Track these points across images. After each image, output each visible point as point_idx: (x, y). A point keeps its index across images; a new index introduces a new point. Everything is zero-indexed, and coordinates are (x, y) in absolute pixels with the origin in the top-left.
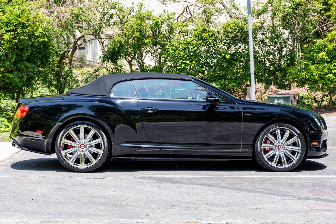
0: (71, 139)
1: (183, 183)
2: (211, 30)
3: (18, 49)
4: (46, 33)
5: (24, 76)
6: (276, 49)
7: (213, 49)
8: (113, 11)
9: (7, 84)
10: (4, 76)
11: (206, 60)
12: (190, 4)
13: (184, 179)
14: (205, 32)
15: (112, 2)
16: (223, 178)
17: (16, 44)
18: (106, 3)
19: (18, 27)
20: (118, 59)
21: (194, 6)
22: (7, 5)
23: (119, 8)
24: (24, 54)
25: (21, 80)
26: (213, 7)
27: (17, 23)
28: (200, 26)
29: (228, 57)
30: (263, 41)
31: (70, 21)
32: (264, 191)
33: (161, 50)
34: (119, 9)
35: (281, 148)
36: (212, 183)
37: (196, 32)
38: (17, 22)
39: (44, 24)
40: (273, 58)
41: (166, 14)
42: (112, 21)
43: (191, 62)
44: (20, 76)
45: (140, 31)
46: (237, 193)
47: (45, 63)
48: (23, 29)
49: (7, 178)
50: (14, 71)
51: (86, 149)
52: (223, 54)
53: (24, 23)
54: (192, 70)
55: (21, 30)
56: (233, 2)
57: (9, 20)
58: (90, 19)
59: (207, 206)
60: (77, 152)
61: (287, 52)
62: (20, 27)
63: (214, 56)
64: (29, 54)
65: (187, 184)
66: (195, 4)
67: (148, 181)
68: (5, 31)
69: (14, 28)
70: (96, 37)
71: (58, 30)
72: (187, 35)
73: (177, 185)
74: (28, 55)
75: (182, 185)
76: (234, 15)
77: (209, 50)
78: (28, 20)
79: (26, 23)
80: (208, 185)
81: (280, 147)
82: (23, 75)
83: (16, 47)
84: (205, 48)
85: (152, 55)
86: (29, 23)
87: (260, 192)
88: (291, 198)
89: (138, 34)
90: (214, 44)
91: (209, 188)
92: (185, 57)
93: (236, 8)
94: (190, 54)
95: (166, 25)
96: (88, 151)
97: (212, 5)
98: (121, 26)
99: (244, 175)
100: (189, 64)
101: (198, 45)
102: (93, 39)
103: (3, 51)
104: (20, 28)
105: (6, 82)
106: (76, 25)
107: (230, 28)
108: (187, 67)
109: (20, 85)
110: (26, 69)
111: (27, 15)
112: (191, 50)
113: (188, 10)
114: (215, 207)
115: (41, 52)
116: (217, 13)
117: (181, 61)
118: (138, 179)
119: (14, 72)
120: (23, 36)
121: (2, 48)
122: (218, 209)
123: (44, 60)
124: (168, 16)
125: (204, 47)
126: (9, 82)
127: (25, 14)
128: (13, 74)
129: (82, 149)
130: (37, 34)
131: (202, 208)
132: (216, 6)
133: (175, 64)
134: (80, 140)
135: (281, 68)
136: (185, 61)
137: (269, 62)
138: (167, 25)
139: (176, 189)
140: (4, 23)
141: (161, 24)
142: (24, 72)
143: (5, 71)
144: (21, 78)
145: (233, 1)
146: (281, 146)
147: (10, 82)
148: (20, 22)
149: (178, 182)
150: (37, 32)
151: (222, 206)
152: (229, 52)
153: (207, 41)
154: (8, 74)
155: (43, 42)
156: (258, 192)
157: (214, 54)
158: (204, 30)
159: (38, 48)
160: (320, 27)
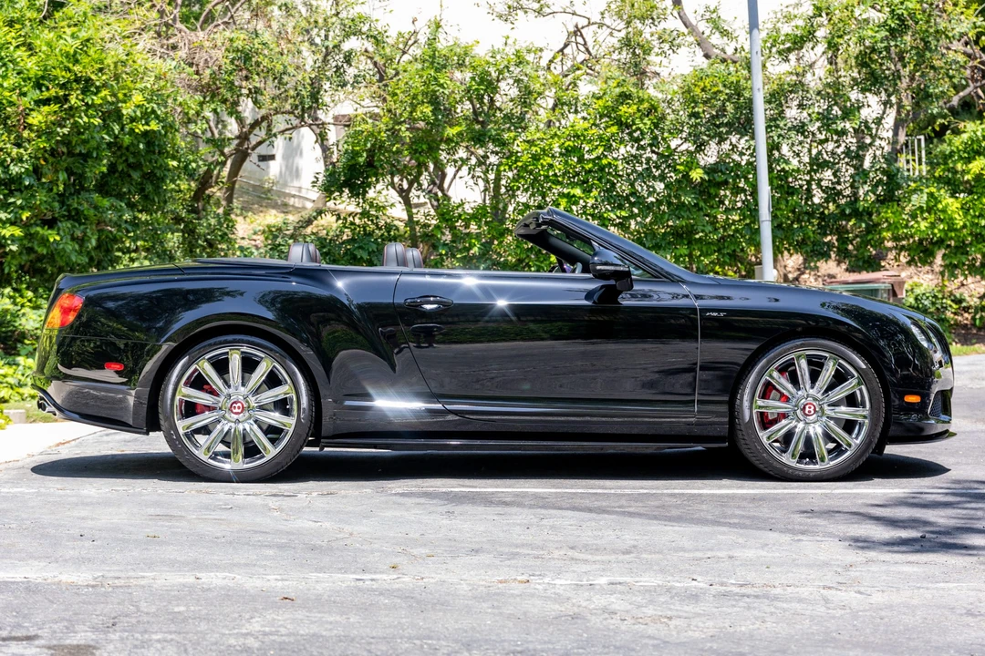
0: (205, 387)
1: (520, 505)
2: (646, 97)
3: (70, 154)
4: (153, 108)
5: (89, 234)
6: (843, 153)
7: (653, 152)
8: (352, 44)
9: (40, 258)
10: (31, 234)
11: (632, 185)
12: (584, 22)
13: (523, 497)
14: (628, 103)
15: (349, 16)
16: (639, 494)
17: (66, 141)
18: (334, 19)
19: (72, 89)
20: (369, 185)
21: (597, 25)
22: (39, 27)
23: (372, 33)
24: (91, 171)
25: (81, 246)
26: (654, 28)
27: (69, 78)
28: (612, 83)
29: (697, 175)
30: (803, 127)
31: (226, 72)
32: (748, 522)
33: (497, 157)
34: (372, 36)
35: (813, 412)
36: (604, 504)
37: (601, 102)
38: (69, 75)
39: (149, 82)
40: (832, 178)
41: (510, 50)
42: (351, 72)
43: (587, 191)
44: (78, 233)
45: (434, 101)
46: (666, 528)
47: (151, 198)
48: (87, 96)
49: (20, 492)
50: (61, 221)
51: (247, 414)
52: (681, 168)
53: (90, 79)
54: (590, 215)
55: (80, 100)
56: (715, 14)
57: (46, 70)
58: (285, 67)
59: (571, 553)
60: (221, 424)
61: (875, 159)
62: (77, 89)
63: (657, 174)
64: (104, 169)
65: (531, 507)
66: (599, 21)
67: (422, 500)
68: (32, 103)
69: (61, 93)
70: (303, 120)
71: (192, 100)
72: (576, 112)
73: (499, 509)
74: (103, 172)
75: (514, 510)
76: (717, 51)
77: (641, 157)
78: (101, 70)
79: (93, 77)
80: (590, 510)
81: (807, 409)
82: (88, 230)
83: (65, 150)
84: (629, 148)
85: (469, 173)
86: (104, 77)
87: (735, 523)
88: (819, 538)
89: (428, 110)
90: (655, 138)
91: (593, 515)
92: (569, 177)
93: (724, 33)
94: (583, 167)
95: (511, 81)
96: (251, 421)
97: (651, 21)
98: (379, 88)
99: (703, 488)
100: (580, 198)
101: (608, 141)
102: (294, 128)
103: (27, 160)
104: (79, 92)
105: (36, 252)
106: (244, 83)
107: (703, 90)
108: (574, 208)
109: (79, 262)
110: (95, 215)
111: (97, 56)
112: (586, 156)
113: (580, 40)
114: (592, 554)
115: (140, 163)
116: (666, 46)
117: (557, 189)
118: (394, 497)
119: (60, 224)
120: (86, 115)
121: (24, 153)
122: (599, 558)
123: (149, 188)
124: (516, 55)
125: (626, 146)
126: (45, 252)
127: (91, 52)
128: (59, 230)
129: (236, 416)
130: (127, 110)
131: (555, 557)
132: (663, 25)
133: (540, 198)
134: (231, 391)
135: (858, 209)
136: (568, 190)
137: (823, 191)
138: (515, 81)
139: (496, 518)
140: (30, 79)
141: (498, 81)
142: (91, 224)
143: (35, 219)
144: (82, 241)
145: (714, 12)
146: (813, 408)
147: (47, 253)
148: (76, 74)
149: (506, 504)
150: (128, 104)
151: (614, 551)
152: (702, 163)
153: (634, 127)
154: (43, 228)
155: (146, 133)
156: (730, 525)
157: (657, 167)
158: (625, 97)
159: (132, 153)
160: (979, 84)
